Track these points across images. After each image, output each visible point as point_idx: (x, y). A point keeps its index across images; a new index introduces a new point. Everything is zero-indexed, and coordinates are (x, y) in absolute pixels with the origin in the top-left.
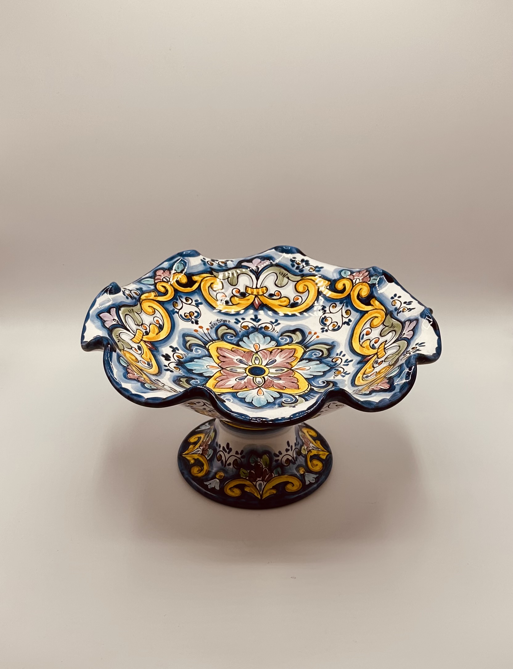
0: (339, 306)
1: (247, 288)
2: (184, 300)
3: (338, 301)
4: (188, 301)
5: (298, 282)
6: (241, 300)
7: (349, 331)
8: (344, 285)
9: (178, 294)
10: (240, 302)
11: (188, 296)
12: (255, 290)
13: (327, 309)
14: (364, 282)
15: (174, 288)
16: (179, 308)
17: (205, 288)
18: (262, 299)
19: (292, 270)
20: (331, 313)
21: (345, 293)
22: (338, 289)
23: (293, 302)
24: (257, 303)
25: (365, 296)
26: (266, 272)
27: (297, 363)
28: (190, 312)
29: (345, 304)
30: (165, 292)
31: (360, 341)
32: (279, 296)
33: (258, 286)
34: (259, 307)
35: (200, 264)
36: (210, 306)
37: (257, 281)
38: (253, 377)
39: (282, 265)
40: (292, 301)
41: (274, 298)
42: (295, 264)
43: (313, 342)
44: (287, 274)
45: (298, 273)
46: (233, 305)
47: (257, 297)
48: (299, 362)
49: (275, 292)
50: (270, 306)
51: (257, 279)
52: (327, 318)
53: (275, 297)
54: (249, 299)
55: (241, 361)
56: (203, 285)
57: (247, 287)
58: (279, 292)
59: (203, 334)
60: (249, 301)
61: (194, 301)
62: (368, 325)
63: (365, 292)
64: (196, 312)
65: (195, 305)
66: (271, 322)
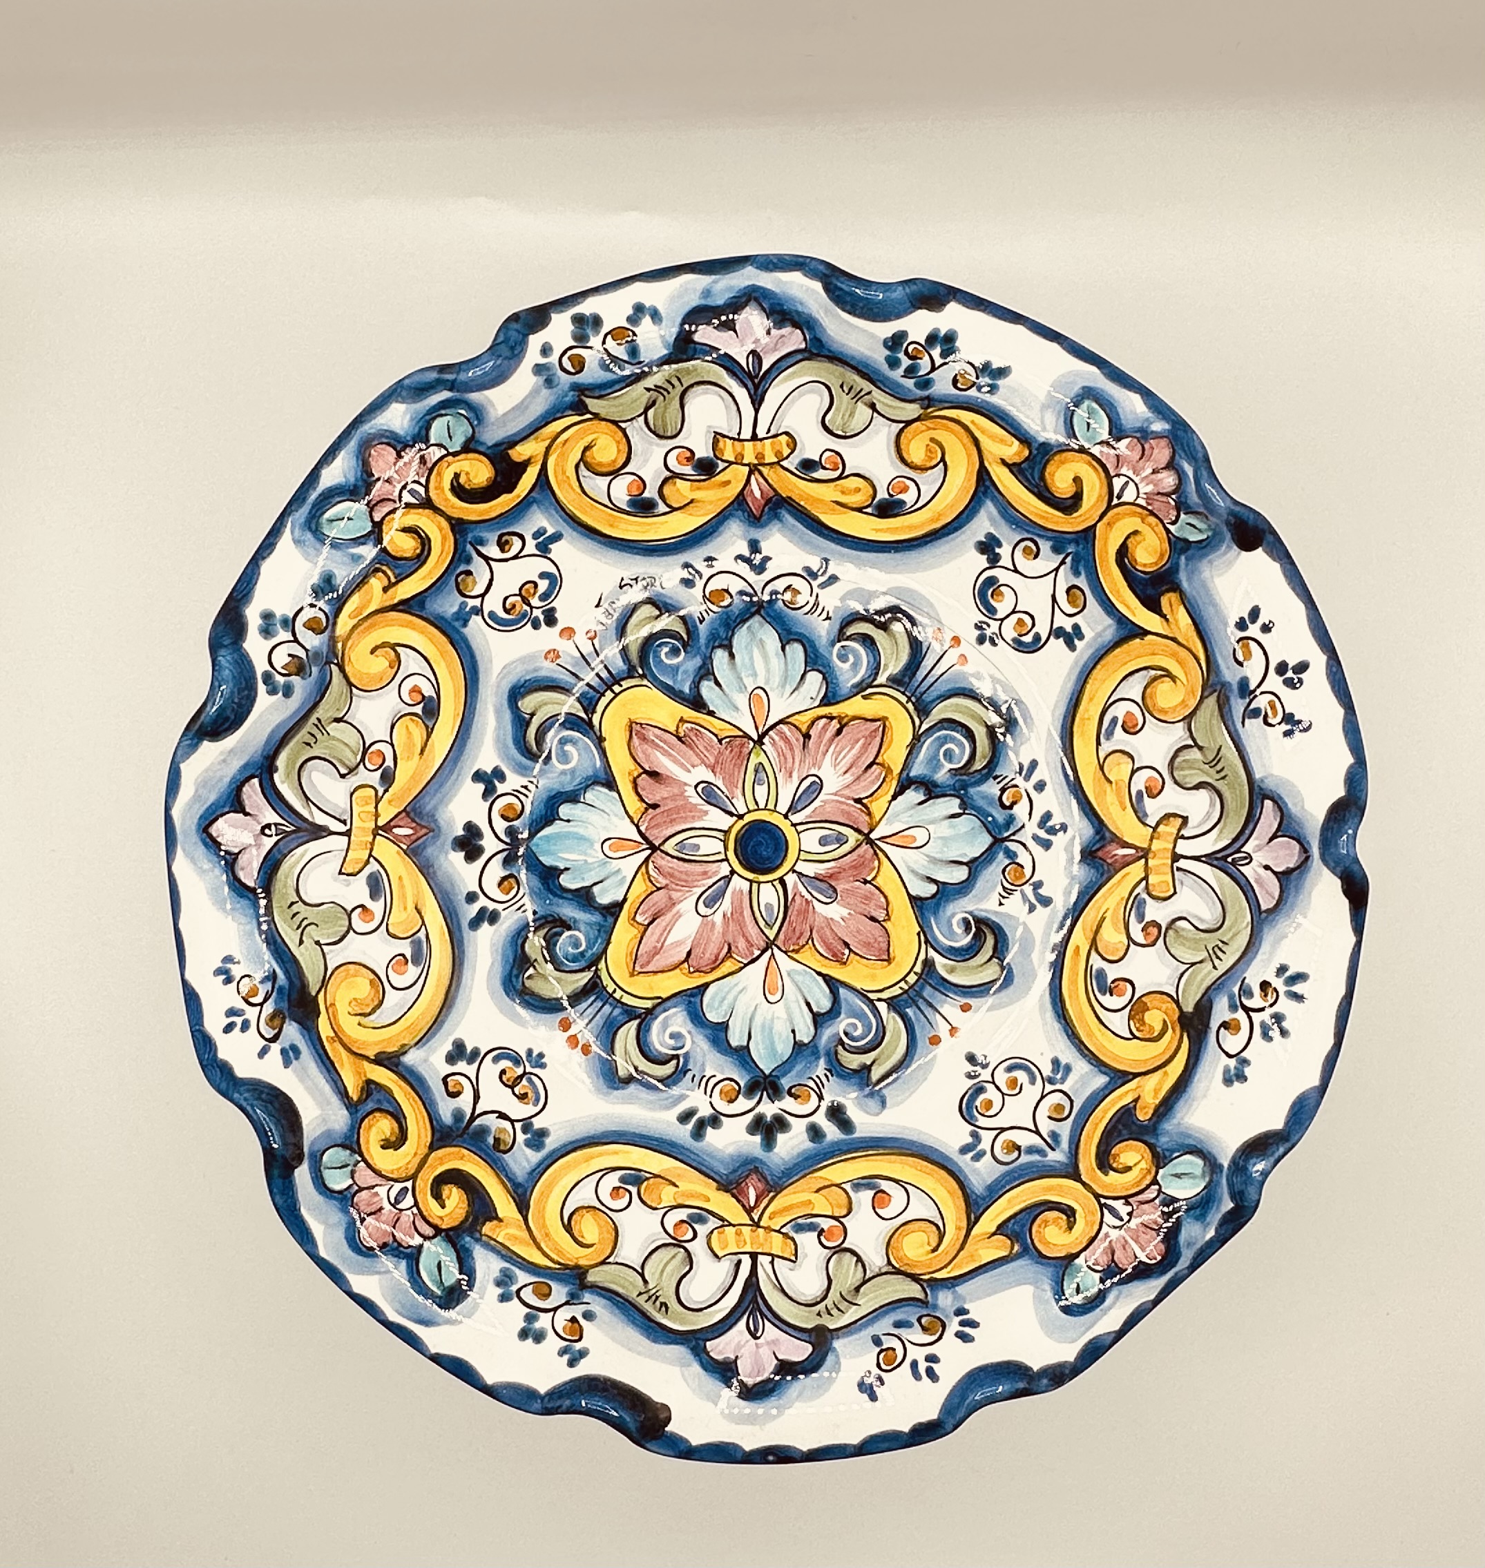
0: (1048, 560)
1: (718, 441)
2: (493, 551)
3: (1048, 539)
4: (507, 548)
5: (908, 423)
6: (699, 489)
7: (1069, 674)
8: (1077, 480)
9: (470, 537)
10: (697, 495)
11: (505, 527)
12: (749, 445)
13: (1004, 551)
14: (1152, 513)
15: (449, 519)
16: (479, 589)
17: (564, 473)
18: (774, 476)
19: (887, 378)
20: (1016, 571)
21: (1075, 515)
22: (1053, 489)
23: (887, 496)
24: (757, 494)
25: (1145, 565)
26: (786, 380)
27: (890, 802)
28: (520, 589)
29: (1069, 560)
30: (418, 551)
31: (1098, 743)
32: (835, 469)
33: (761, 433)
34: (766, 509)
35: (535, 392)
36: (588, 537)
37: (757, 411)
38: (751, 881)
39: (853, 358)
40: (882, 494)
41: (817, 475)
42: (901, 355)
43: (948, 680)
44: (869, 393)
45: (910, 390)
46: (674, 509)
47: (756, 473)
48: (894, 797)
49: (821, 456)
50: (802, 503)
51: (757, 402)
52: (1002, 588)
53: (820, 474)
54: (727, 483)
55: (709, 794)
56: (556, 465)
57: (718, 437)
58: (838, 453)
59: (576, 664)
60: (730, 486)
61: (528, 538)
62: (1134, 689)
63: (1148, 555)
64: (543, 575)
65: (539, 553)
66: (807, 569)
